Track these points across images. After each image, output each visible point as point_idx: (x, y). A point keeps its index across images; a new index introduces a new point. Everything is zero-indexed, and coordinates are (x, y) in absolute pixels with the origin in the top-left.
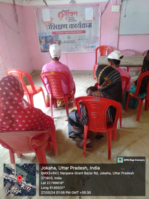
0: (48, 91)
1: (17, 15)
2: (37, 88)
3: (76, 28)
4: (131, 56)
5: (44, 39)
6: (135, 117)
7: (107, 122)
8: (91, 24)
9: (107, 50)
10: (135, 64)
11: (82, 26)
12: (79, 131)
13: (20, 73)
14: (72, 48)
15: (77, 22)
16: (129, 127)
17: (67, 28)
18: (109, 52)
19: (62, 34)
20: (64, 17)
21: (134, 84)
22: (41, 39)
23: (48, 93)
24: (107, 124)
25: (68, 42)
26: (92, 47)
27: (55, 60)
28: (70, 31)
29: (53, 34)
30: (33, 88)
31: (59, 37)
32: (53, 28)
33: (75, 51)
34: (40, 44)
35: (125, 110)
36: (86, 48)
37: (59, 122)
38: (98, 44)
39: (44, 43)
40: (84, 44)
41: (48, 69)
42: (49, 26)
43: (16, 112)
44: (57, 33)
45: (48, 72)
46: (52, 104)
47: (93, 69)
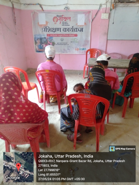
0: (42, 88)
1: (15, 17)
2: (32, 85)
3: (69, 31)
4: (118, 58)
5: (39, 40)
6: (120, 113)
7: (96, 117)
8: (83, 28)
9: (96, 52)
10: (121, 66)
11: (74, 30)
12: (70, 125)
13: (17, 70)
14: (64, 50)
15: (70, 27)
16: (115, 123)
17: (60, 31)
18: (98, 54)
19: (55, 36)
20: (59, 22)
21: (120, 84)
22: (36, 40)
23: (42, 90)
24: (96, 119)
25: (61, 44)
26: (83, 49)
27: (50, 60)
28: (64, 34)
29: (47, 36)
30: (28, 84)
31: (53, 39)
32: (48, 31)
33: (67, 52)
34: (35, 44)
35: (112, 107)
36: (78, 50)
37: (51, 117)
38: (88, 47)
39: (39, 44)
40: (76, 46)
41: (43, 68)
42: (45, 28)
43: (15, 106)
44: (52, 35)
45: (44, 71)
46: (45, 100)
47: (83, 69)
